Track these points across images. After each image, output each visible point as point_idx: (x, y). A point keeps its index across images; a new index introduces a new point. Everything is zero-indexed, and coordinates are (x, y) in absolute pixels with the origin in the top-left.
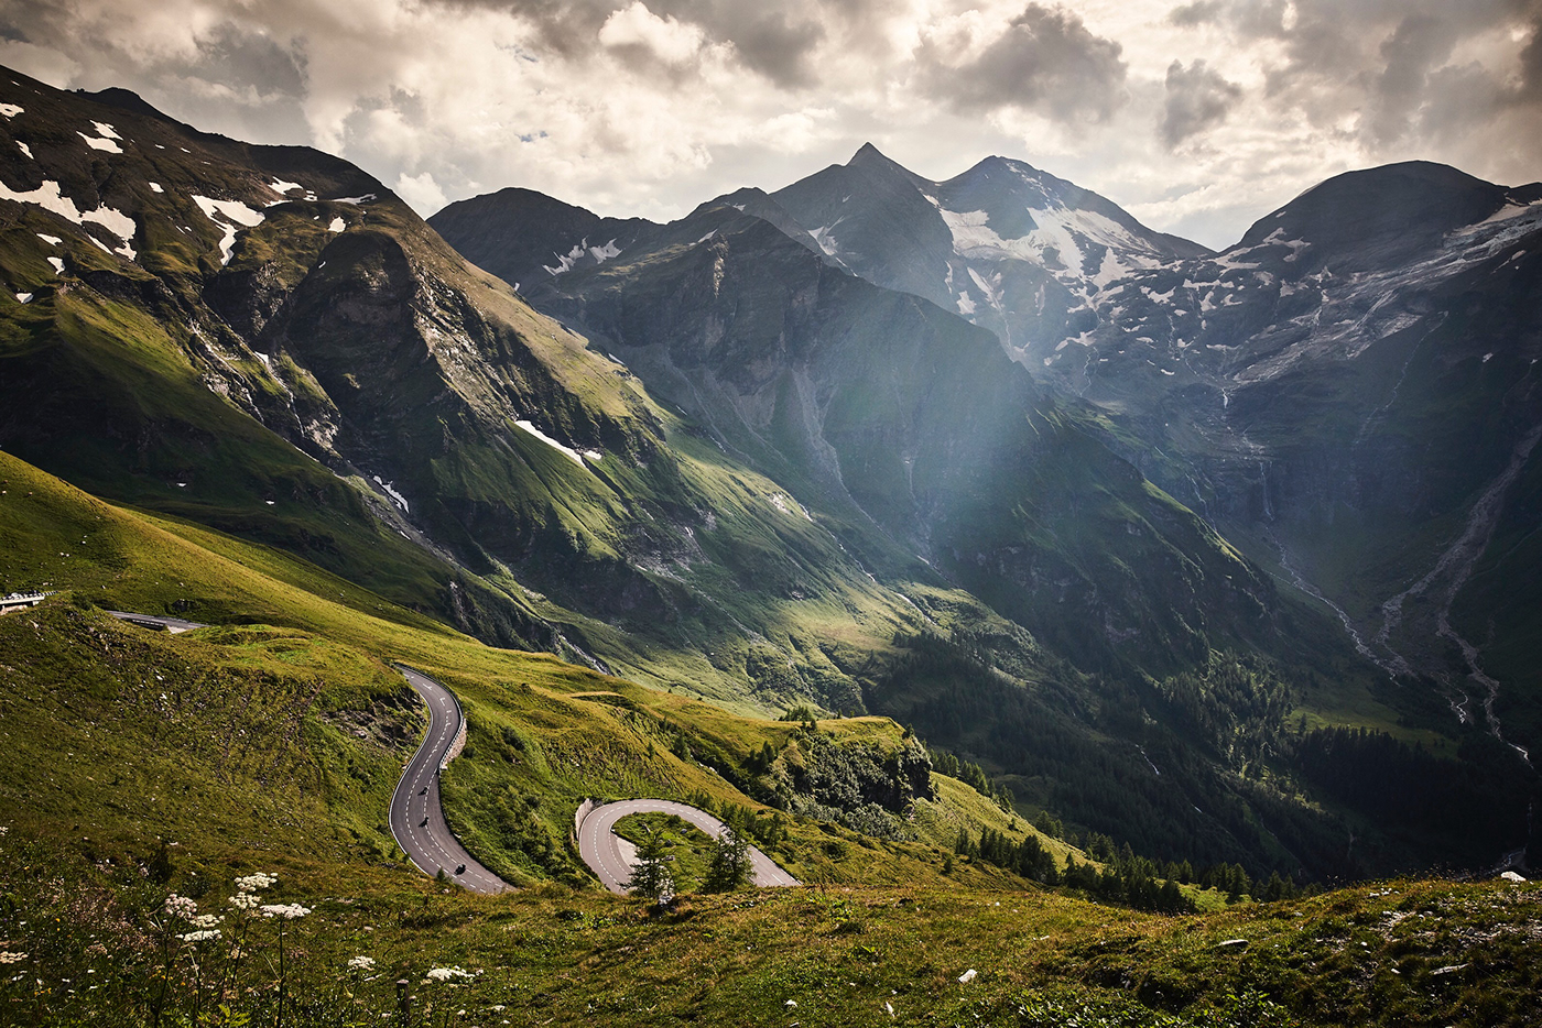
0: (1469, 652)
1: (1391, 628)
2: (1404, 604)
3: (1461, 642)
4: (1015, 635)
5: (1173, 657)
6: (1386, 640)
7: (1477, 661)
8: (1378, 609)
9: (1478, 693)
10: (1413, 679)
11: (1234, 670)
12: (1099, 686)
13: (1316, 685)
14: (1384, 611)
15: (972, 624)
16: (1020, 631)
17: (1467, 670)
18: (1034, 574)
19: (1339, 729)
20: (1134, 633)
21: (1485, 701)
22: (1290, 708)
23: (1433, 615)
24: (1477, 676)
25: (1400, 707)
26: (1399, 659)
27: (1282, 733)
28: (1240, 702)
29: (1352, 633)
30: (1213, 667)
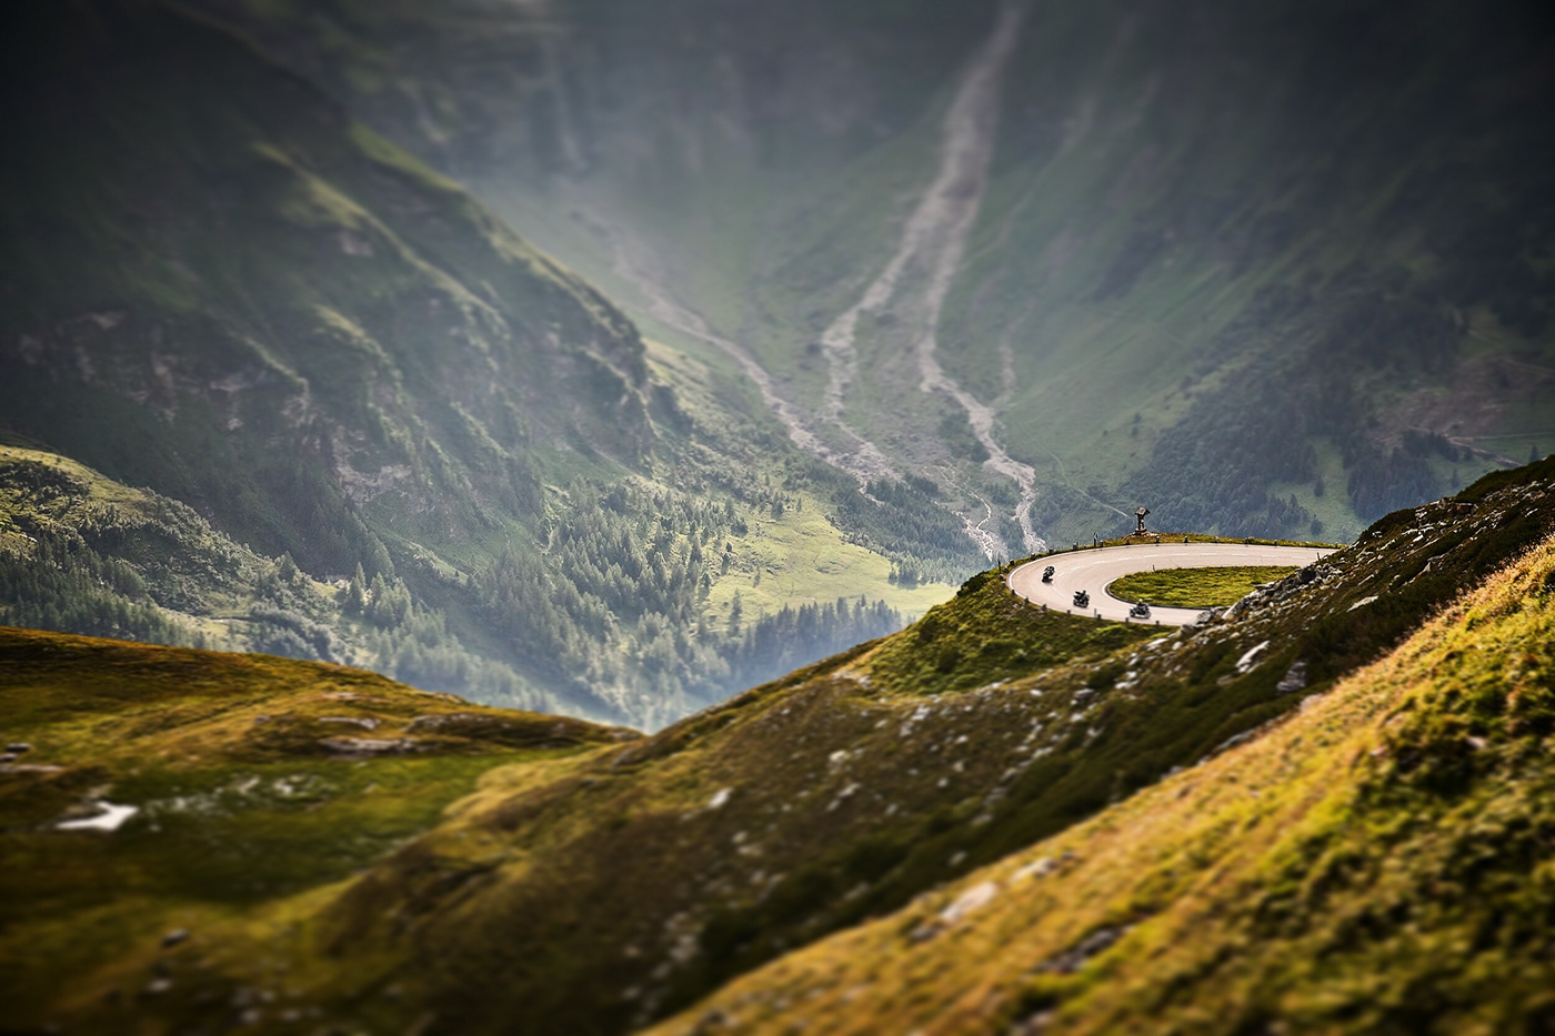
0: (981, 418)
1: (845, 386)
2: (859, 332)
3: (964, 399)
4: (167, 522)
5: (479, 515)
6: (840, 414)
7: (995, 432)
8: (814, 349)
9: (1004, 496)
10: (899, 487)
11: (597, 523)
12: (359, 604)
13: (741, 530)
14: (826, 353)
15: (63, 511)
16: (175, 510)
17: (980, 454)
18: (161, 370)
19: (802, 609)
20: (399, 475)
21: (1019, 507)
22: (707, 582)
23: (910, 350)
24: (999, 463)
25: (889, 548)
26: (869, 449)
27: (704, 637)
28: (620, 586)
29: (777, 406)
30: (556, 522)
